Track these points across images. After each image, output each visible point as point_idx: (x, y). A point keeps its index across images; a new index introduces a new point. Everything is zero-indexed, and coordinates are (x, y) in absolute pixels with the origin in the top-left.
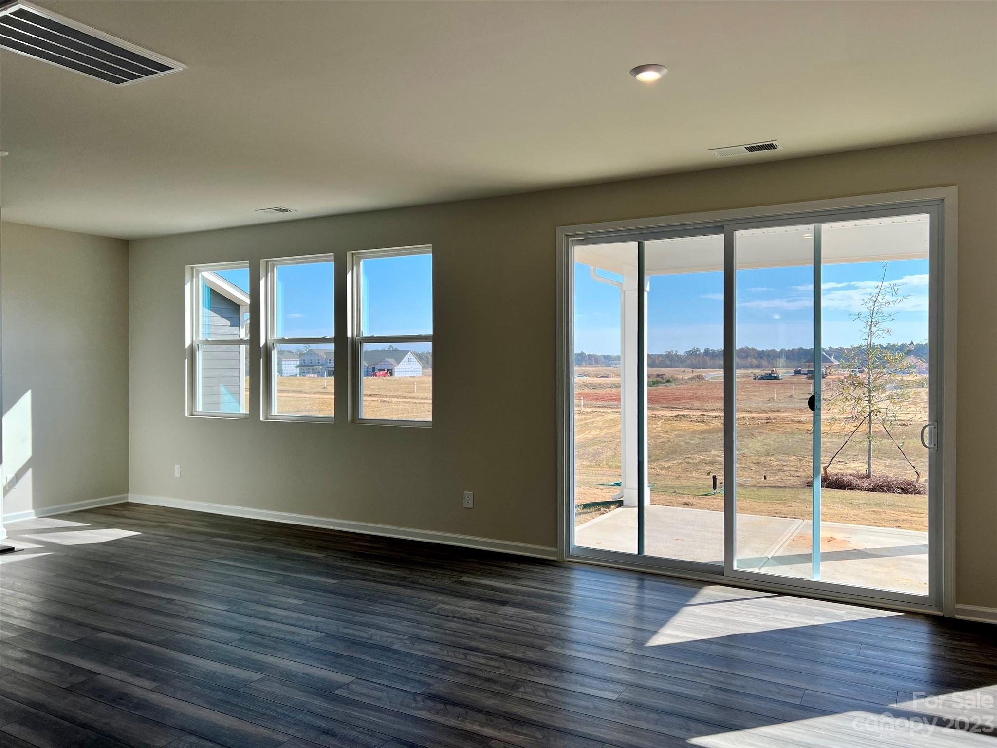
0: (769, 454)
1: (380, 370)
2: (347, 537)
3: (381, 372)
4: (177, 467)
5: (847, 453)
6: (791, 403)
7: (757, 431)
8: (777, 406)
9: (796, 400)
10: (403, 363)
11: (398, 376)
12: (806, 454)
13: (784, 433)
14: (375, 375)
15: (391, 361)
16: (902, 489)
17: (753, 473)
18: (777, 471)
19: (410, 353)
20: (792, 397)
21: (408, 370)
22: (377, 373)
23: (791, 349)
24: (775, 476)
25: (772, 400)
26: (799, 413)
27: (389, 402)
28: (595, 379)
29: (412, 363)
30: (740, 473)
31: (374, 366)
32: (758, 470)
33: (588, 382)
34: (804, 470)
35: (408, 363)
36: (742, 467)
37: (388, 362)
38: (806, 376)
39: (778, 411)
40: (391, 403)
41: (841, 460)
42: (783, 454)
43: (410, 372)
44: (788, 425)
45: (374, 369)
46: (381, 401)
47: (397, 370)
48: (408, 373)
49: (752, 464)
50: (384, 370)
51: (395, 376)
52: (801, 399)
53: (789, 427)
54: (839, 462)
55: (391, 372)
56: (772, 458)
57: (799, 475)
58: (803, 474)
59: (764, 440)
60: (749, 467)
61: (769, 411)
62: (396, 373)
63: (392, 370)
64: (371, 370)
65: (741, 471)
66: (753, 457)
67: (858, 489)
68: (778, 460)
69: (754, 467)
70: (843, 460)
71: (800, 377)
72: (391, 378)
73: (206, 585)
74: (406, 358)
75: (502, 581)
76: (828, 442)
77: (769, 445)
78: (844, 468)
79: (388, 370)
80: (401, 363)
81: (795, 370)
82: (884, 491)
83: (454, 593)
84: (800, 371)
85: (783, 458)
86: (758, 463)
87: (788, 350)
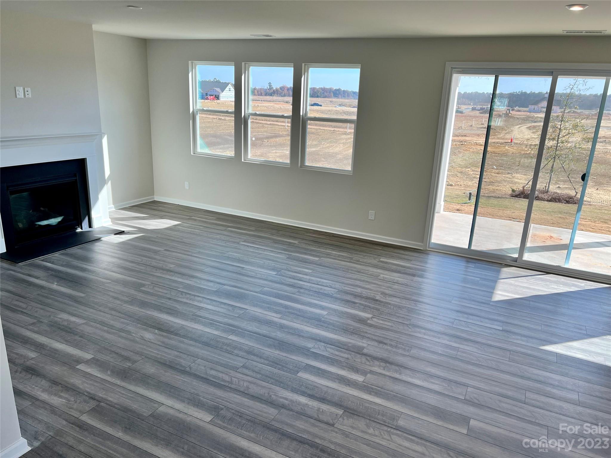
0: (467, 166)
1: (211, 95)
2: (301, 230)
3: (211, 97)
4: (187, 183)
5: (512, 167)
6: (472, 130)
7: (457, 150)
8: (464, 132)
9: (474, 128)
10: (226, 91)
11: (223, 100)
12: (489, 167)
13: (473, 152)
14: (207, 99)
15: (218, 90)
16: (566, 201)
17: (459, 179)
18: (473, 178)
19: (230, 84)
20: (472, 126)
21: (229, 96)
22: (209, 97)
23: (470, 92)
24: (472, 181)
25: (460, 128)
26: (477, 138)
27: (224, 120)
28: (350, 108)
29: (231, 91)
30: (451, 178)
31: (206, 92)
32: (461, 177)
33: (345, 110)
34: (488, 178)
35: (228, 91)
36: (452, 175)
37: (216, 90)
38: (479, 112)
39: (465, 136)
40: (225, 120)
41: (509, 172)
42: (475, 167)
43: (230, 98)
44: (475, 147)
45: (207, 94)
46: (219, 119)
47: (222, 96)
48: (229, 98)
49: (458, 173)
50: (213, 95)
51: (221, 100)
52: (477, 128)
53: (476, 148)
54: (508, 173)
55: (217, 97)
56: (469, 169)
57: (486, 181)
58: (488, 180)
59: (462, 157)
60: (456, 175)
61: (460, 136)
62: (221, 98)
63: (218, 96)
64: (205, 95)
65: (452, 177)
66: (458, 169)
67: (542, 200)
68: (473, 171)
69: (459, 175)
70: (511, 172)
71: (475, 112)
72: (218, 101)
73: (252, 259)
74: (228, 88)
75: (403, 262)
76: (500, 159)
77: (465, 160)
78: (511, 177)
79: (216, 96)
80: (224, 91)
81: (472, 107)
82: (556, 202)
83: (383, 268)
84: (475, 108)
85: (476, 170)
86: (461, 172)
87: (469, 93)
